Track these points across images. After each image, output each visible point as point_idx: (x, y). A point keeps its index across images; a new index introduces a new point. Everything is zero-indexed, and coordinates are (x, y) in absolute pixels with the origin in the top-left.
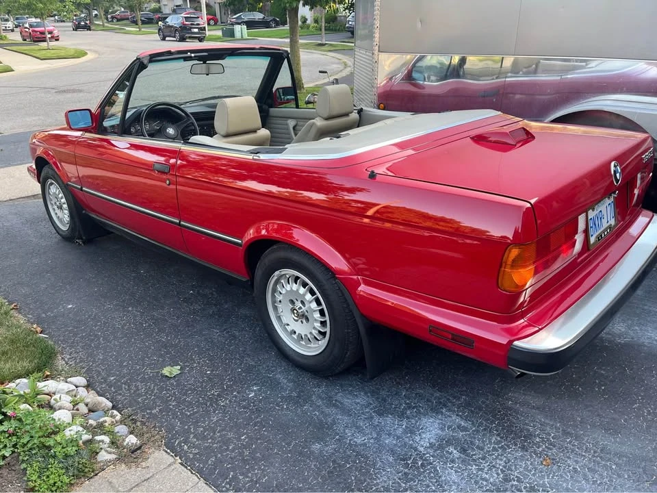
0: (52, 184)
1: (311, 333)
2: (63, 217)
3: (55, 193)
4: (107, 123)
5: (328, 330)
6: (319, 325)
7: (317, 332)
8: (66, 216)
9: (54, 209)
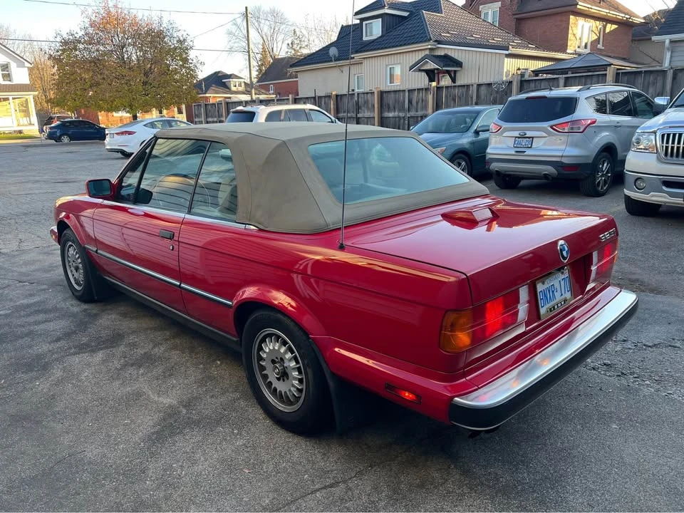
0: (71, 245)
1: (290, 390)
2: (77, 276)
3: (73, 254)
4: (124, 192)
5: (304, 387)
6: (297, 382)
7: (295, 389)
8: (80, 275)
9: (72, 271)
